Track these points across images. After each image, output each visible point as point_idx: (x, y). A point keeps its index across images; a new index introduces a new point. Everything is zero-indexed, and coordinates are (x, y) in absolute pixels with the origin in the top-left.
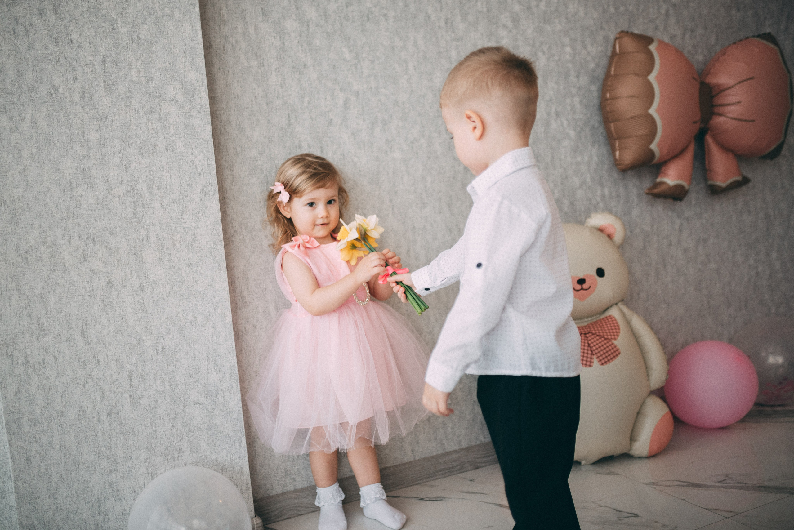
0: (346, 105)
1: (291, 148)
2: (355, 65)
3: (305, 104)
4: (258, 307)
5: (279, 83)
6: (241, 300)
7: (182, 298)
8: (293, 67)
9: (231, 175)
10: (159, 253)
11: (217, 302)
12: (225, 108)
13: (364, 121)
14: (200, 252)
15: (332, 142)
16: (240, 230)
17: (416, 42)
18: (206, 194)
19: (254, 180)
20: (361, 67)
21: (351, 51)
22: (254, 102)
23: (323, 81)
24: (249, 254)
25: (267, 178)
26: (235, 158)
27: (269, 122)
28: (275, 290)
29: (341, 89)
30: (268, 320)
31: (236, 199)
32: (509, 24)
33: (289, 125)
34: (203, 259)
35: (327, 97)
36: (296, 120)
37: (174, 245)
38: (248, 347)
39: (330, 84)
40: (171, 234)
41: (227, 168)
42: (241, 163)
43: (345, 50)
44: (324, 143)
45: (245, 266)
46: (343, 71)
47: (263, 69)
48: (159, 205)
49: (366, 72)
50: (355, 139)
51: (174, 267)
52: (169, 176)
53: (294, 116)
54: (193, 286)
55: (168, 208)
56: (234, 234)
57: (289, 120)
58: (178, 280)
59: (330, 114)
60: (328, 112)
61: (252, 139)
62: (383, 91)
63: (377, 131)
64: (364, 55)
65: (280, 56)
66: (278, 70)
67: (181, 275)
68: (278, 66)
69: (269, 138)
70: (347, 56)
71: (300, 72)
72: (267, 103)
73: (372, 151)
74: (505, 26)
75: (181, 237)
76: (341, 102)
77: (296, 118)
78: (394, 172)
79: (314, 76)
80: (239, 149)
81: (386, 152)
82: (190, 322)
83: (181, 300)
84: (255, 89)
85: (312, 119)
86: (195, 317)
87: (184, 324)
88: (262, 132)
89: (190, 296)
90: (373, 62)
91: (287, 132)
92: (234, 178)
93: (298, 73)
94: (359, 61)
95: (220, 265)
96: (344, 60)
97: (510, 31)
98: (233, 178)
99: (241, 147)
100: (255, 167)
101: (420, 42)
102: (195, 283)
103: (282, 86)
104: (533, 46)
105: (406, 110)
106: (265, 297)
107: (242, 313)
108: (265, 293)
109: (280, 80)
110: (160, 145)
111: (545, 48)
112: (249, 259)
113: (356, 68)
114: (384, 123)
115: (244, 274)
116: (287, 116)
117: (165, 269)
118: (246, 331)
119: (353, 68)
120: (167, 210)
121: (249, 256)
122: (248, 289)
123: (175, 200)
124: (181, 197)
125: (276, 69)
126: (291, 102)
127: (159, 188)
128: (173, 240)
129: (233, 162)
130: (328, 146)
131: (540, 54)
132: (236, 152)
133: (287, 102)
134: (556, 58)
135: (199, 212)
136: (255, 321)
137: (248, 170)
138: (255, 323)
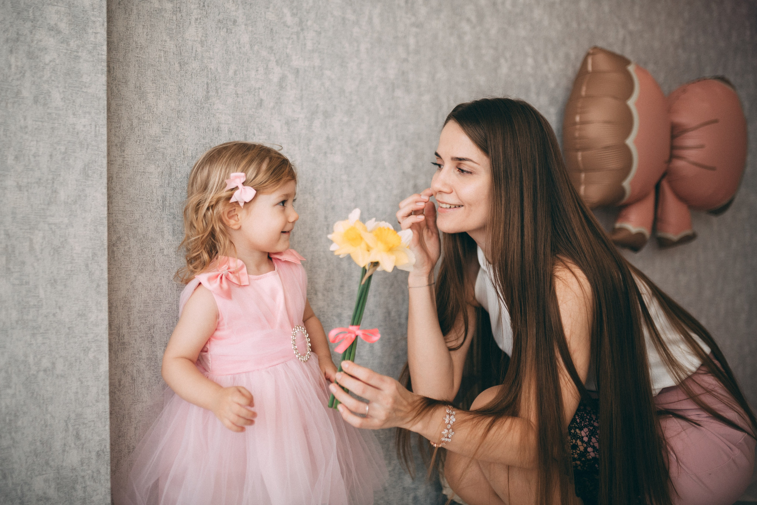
0: (282, 84)
1: (207, 130)
2: (298, 33)
3: (231, 73)
4: (140, 350)
5: (199, 39)
6: (117, 340)
7: (35, 331)
8: (219, 21)
9: (121, 156)
10: (7, 260)
11: (89, 342)
12: (121, 59)
13: (302, 109)
14: (71, 263)
15: (261, 130)
16: (126, 238)
17: (370, 19)
18: (88, 176)
19: (152, 168)
20: (305, 39)
21: (294, 15)
22: (163, 60)
23: (256, 48)
24: (135, 273)
26: (128, 134)
27: (180, 89)
28: (167, 328)
29: (277, 62)
30: (153, 370)
31: (124, 192)
32: (473, 18)
33: (207, 98)
34: (74, 274)
35: (259, 69)
36: (217, 92)
37: (32, 249)
38: (121, 409)
39: (264, 53)
40: (28, 231)
41: (116, 145)
42: (136, 142)
43: (286, 10)
44: (249, 129)
45: (128, 290)
46: (282, 38)
47: (179, 15)
48: (15, 184)
49: (309, 45)
50: (289, 130)
51: (27, 283)
52: (35, 143)
53: (215, 88)
54: (54, 315)
55: (27, 191)
56: (116, 242)
57: (208, 92)
58: (32, 304)
59: (261, 91)
60: (259, 88)
61: (155, 109)
62: (328, 73)
63: (317, 123)
64: (309, 23)
65: (204, 3)
66: (198, 21)
67: (38, 296)
68: (200, 16)
69: (179, 111)
70: (289, 19)
71: (227, 29)
72: (180, 63)
73: (308, 150)
74: (468, 20)
75: (44, 238)
76: (275, 79)
77: (217, 90)
78: (333, 181)
79: (245, 39)
80: (135, 122)
81: (325, 153)
82: (45, 371)
83: (34, 335)
84: (166, 41)
85: (237, 94)
86: (53, 364)
87: (35, 373)
88: (170, 102)
89: (47, 330)
90: (319, 33)
91: (203, 108)
92: (125, 162)
93: (225, 30)
94: (302, 30)
95: (98, 286)
96: (285, 24)
97: (474, 27)
98: (123, 161)
99: (139, 119)
100: (156, 149)
101: (376, 21)
102: (58, 311)
103: (202, 43)
104: (496, 49)
105: (354, 103)
106: (153, 337)
107: (118, 358)
108: (152, 331)
109: (200, 35)
110: (25, 93)
111: (508, 54)
112: (134, 280)
113: (298, 38)
114: (326, 115)
115: (125, 302)
116: (206, 86)
117: (14, 285)
118: (120, 385)
119: (295, 37)
120: (26, 193)
121: (135, 276)
122: (129, 324)
123: (40, 179)
124: (50, 177)
125: (197, 19)
126: (213, 68)
127: (17, 158)
128: (31, 240)
129: (125, 138)
130: (254, 134)
131: (502, 61)
132: (132, 125)
133: (206, 67)
134: (518, 68)
135: (75, 202)
136: (135, 371)
137: (145, 152)
138: (135, 375)
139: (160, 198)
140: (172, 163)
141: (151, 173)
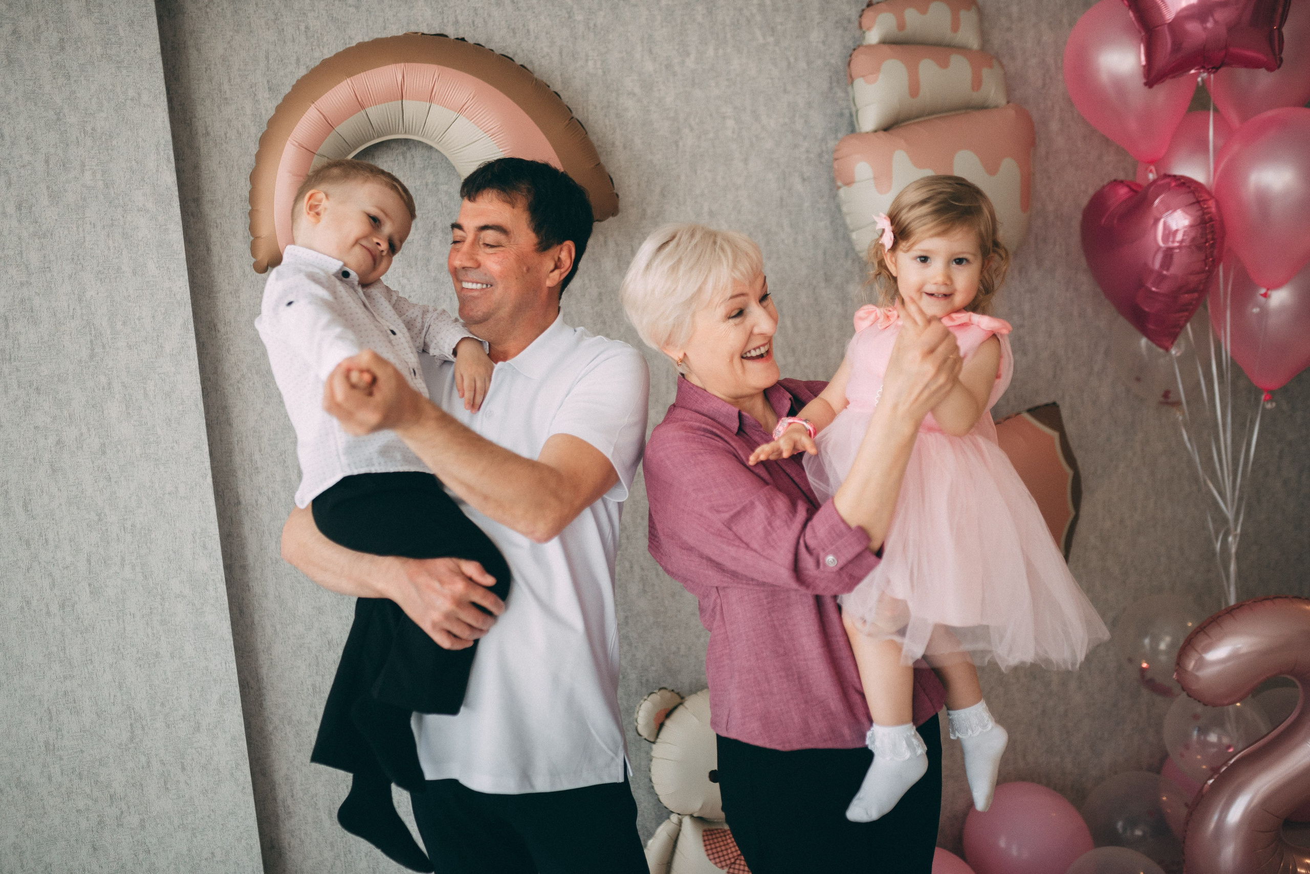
4: (305, 817)
10: (165, 782)
25: (317, 658)
31: (275, 689)
37: (184, 770)
41: (263, 651)
48: (164, 724)
52: (176, 689)
99: (282, 624)
100: (301, 646)
108: (315, 799)
110: (163, 653)
120: (174, 729)
124: (192, 712)
136: (303, 835)
137: (291, 651)
138: (303, 838)
139: (309, 687)
140: (318, 654)
141: (299, 667)
